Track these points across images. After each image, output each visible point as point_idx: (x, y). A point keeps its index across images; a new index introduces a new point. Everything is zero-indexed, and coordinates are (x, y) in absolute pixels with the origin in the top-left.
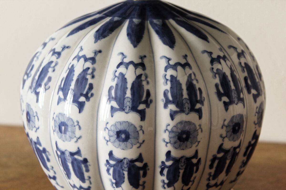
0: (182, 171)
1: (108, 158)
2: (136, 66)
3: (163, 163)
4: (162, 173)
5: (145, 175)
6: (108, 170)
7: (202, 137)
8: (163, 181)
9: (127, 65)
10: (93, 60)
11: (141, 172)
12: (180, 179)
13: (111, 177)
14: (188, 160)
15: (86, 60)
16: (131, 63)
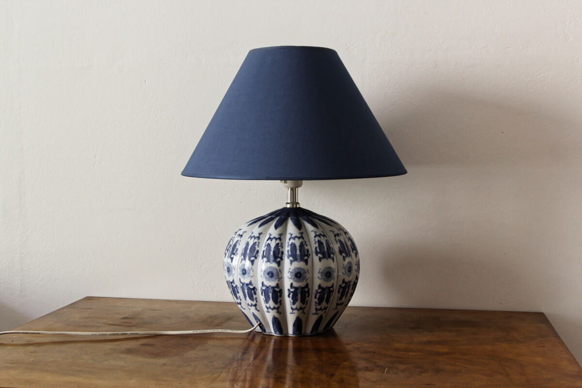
0: (326, 295)
1: (289, 288)
2: (299, 238)
3: (317, 291)
4: (315, 298)
5: (308, 296)
6: (289, 296)
7: (335, 274)
8: (316, 302)
9: (294, 238)
10: (280, 239)
11: (307, 295)
12: (325, 300)
13: (290, 299)
14: (329, 288)
15: (276, 239)
16: (296, 237)
